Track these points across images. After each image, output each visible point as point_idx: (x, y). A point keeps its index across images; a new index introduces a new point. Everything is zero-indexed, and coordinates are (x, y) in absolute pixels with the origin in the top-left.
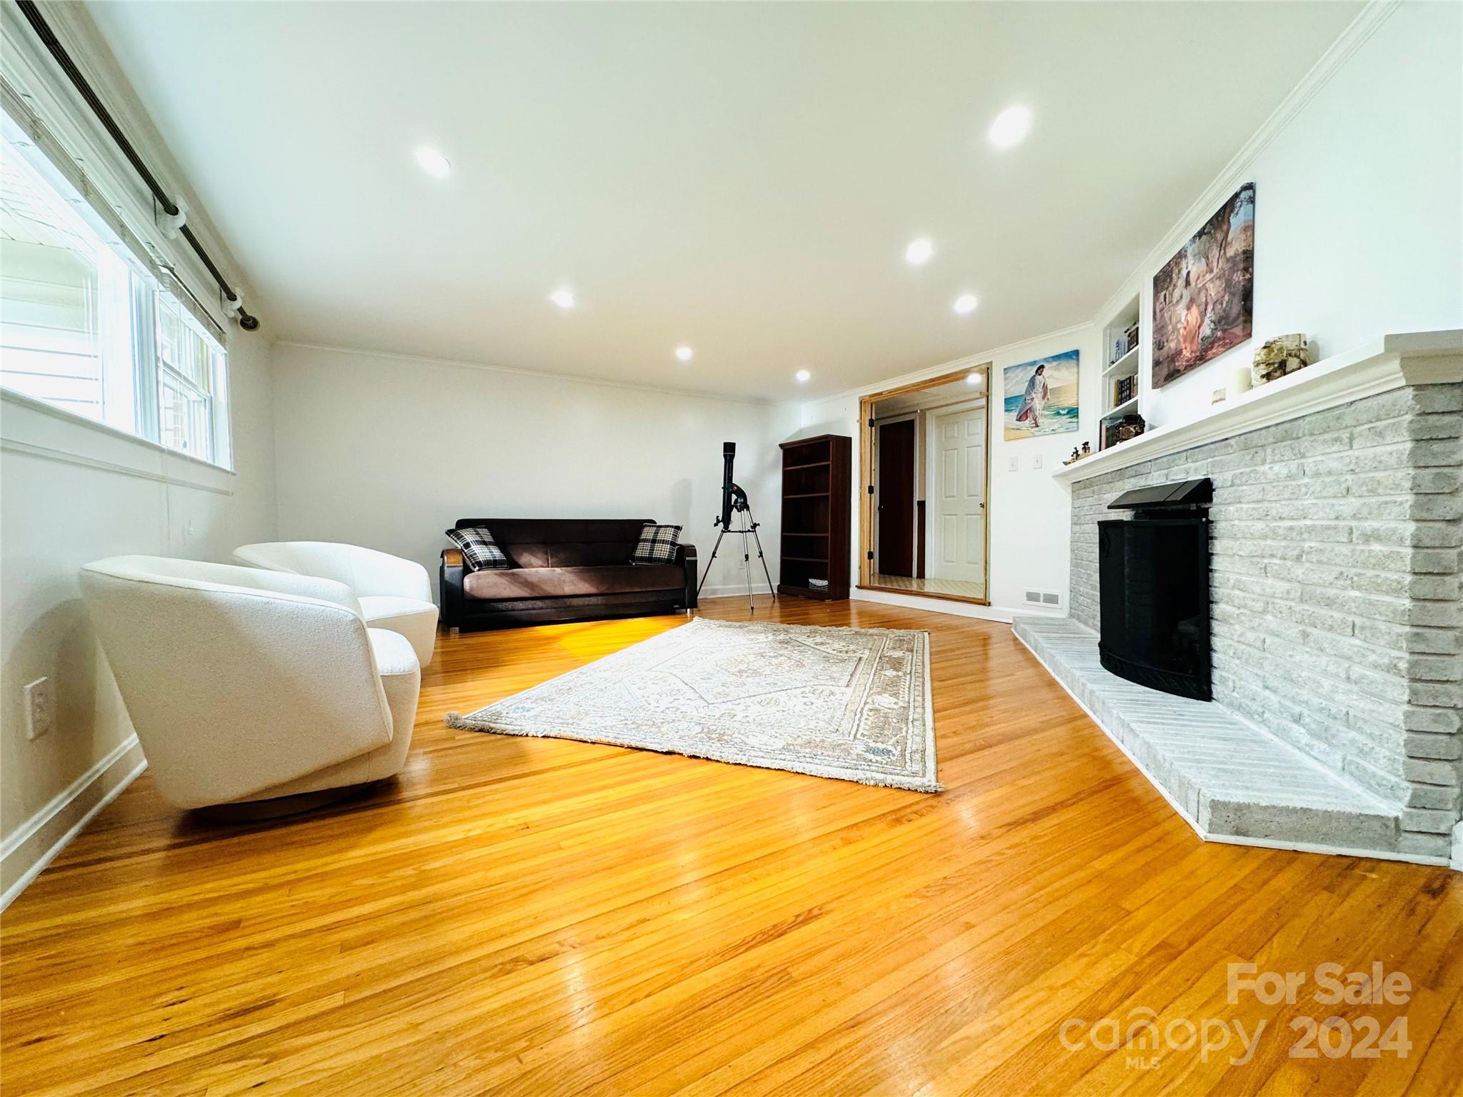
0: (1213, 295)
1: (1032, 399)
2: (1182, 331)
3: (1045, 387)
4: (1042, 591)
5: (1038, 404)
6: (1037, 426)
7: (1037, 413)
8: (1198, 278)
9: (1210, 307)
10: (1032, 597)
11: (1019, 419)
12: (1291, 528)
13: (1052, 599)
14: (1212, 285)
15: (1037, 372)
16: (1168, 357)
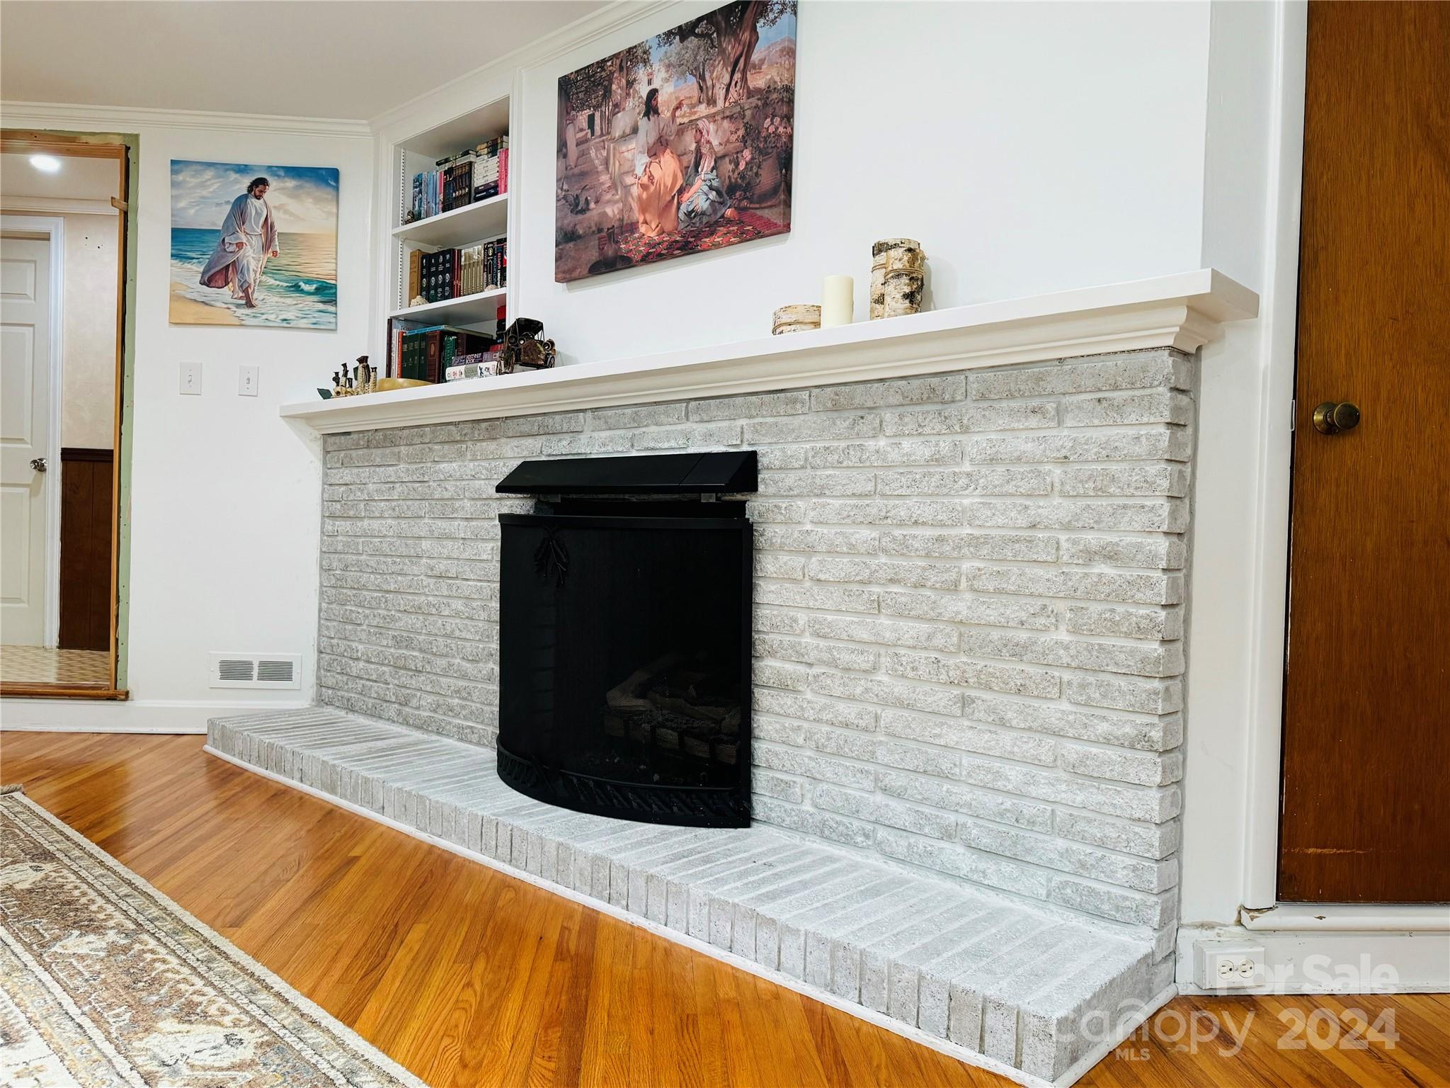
0: (715, 143)
1: (240, 245)
2: (635, 191)
3: (268, 226)
4: (255, 655)
5: (252, 257)
6: (249, 304)
7: (251, 277)
8: (679, 107)
9: (707, 164)
10: (233, 670)
11: (208, 281)
12: (940, 540)
13: (278, 671)
14: (712, 127)
15: (250, 189)
16: (600, 230)
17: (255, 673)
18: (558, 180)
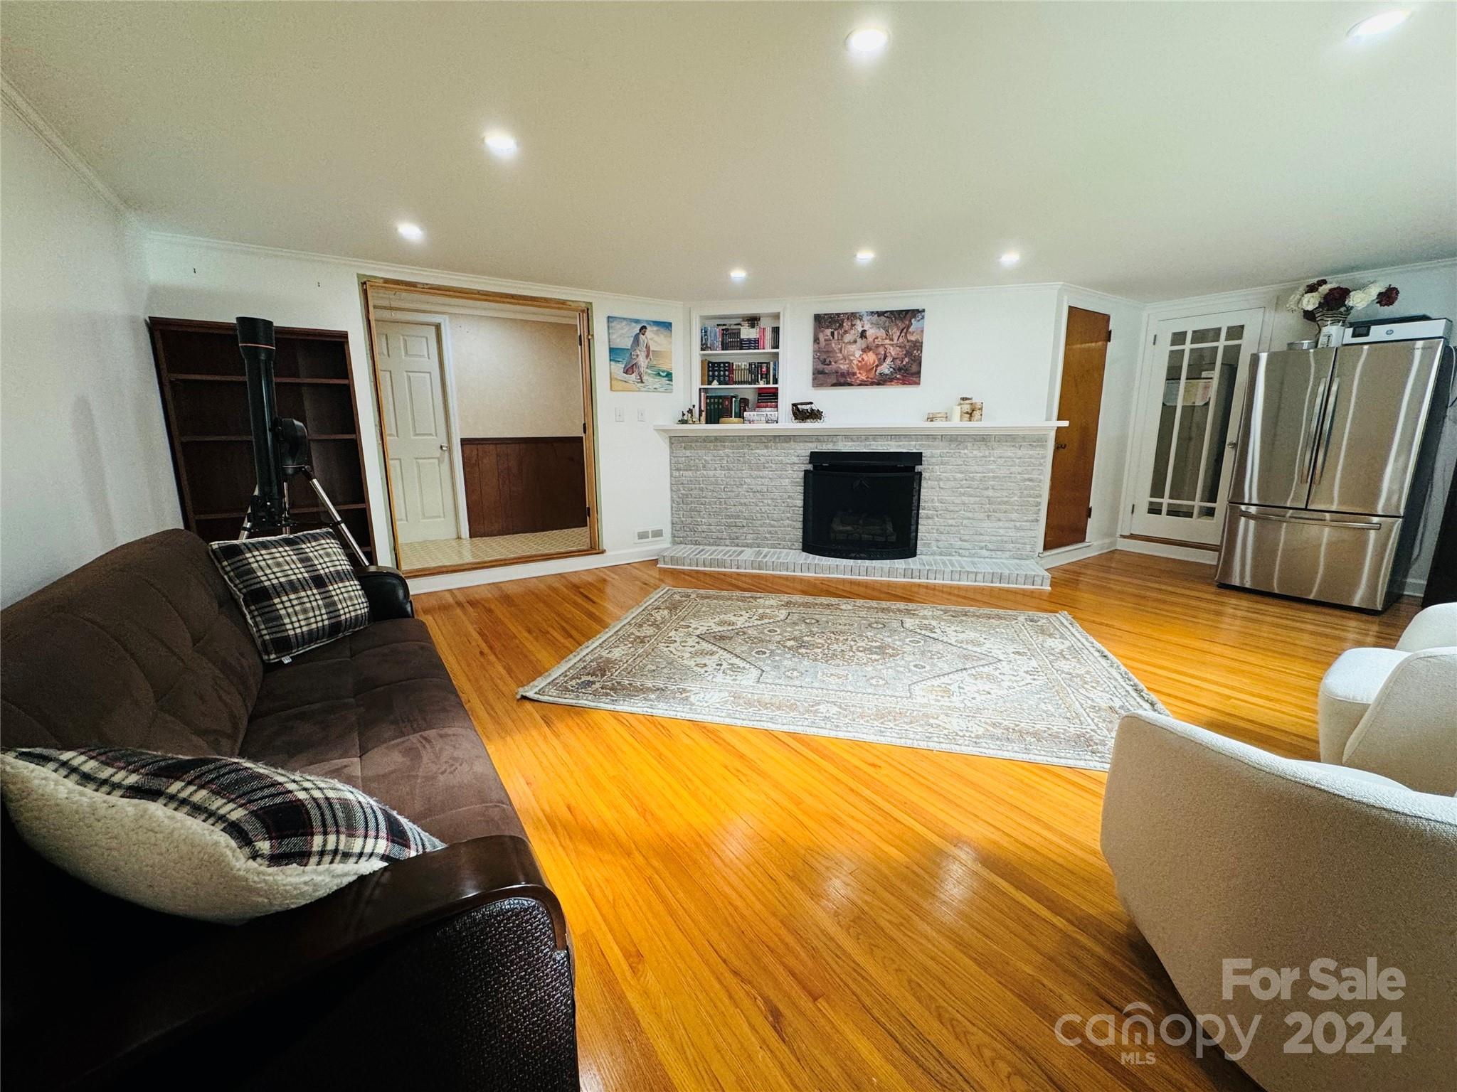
0: (893, 353)
1: (637, 356)
2: (855, 362)
3: (648, 347)
4: (650, 528)
5: (642, 361)
6: (642, 382)
7: (642, 370)
8: (877, 338)
9: (889, 360)
10: (643, 536)
11: (626, 372)
13: (658, 534)
15: (640, 330)
16: (837, 372)
17: (650, 536)
18: (814, 351)
